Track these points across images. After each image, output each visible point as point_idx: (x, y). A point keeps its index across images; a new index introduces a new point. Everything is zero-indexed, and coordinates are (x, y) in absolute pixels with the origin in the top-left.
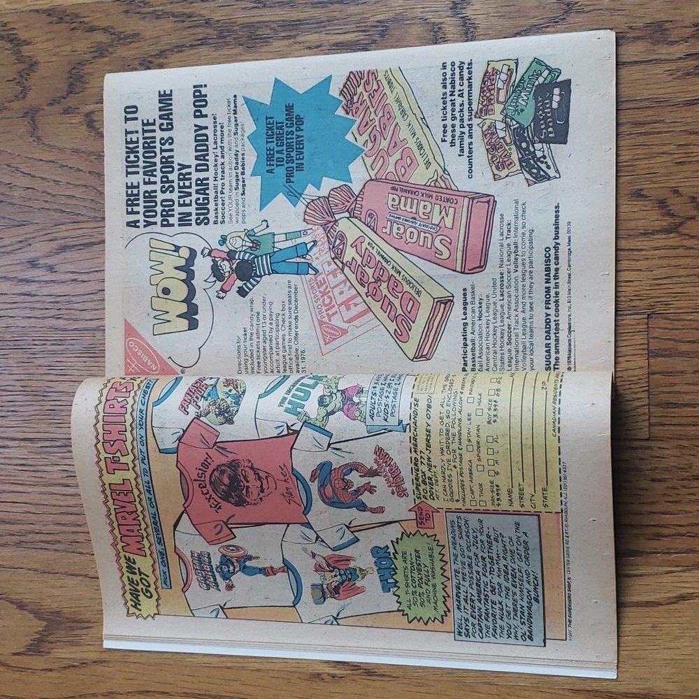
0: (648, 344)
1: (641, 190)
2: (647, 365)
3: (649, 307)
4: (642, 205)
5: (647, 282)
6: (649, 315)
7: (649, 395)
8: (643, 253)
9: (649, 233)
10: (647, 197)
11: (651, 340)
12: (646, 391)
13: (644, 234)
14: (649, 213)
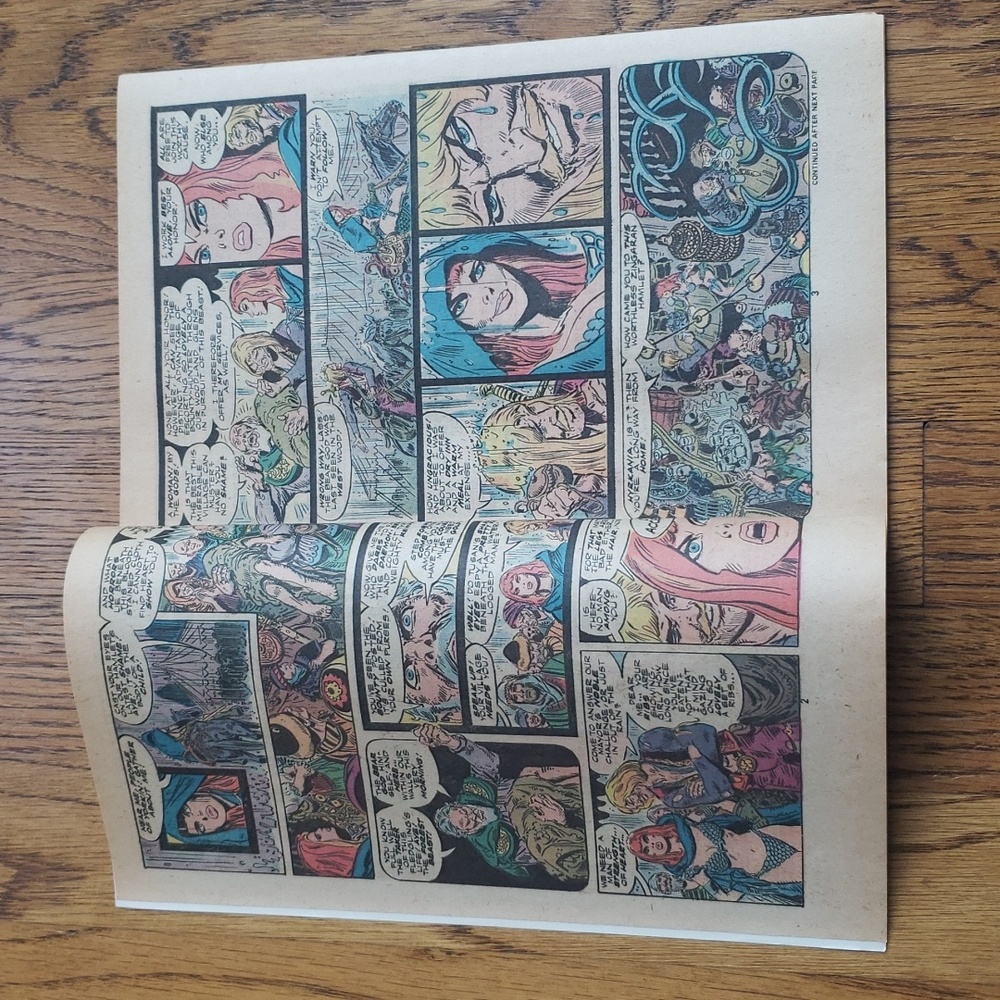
0: (923, 466)
1: (917, 238)
2: (921, 496)
3: (926, 412)
4: (917, 261)
5: (923, 375)
6: (925, 423)
7: (924, 541)
8: (918, 331)
9: (927, 302)
10: (925, 249)
11: (927, 460)
12: (919, 534)
13: (919, 303)
14: (928, 272)
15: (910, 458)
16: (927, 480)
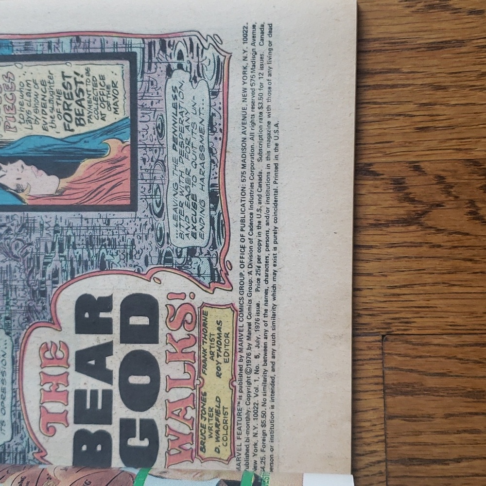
0: (383, 377)
1: (370, 165)
2: (382, 405)
3: (385, 326)
4: (372, 186)
5: (380, 291)
6: (383, 336)
7: (386, 447)
8: (374, 251)
9: (381, 224)
10: (378, 175)
11: (387, 372)
12: (382, 442)
13: (375, 225)
14: (383, 196)
15: (371, 369)
16: (388, 390)
